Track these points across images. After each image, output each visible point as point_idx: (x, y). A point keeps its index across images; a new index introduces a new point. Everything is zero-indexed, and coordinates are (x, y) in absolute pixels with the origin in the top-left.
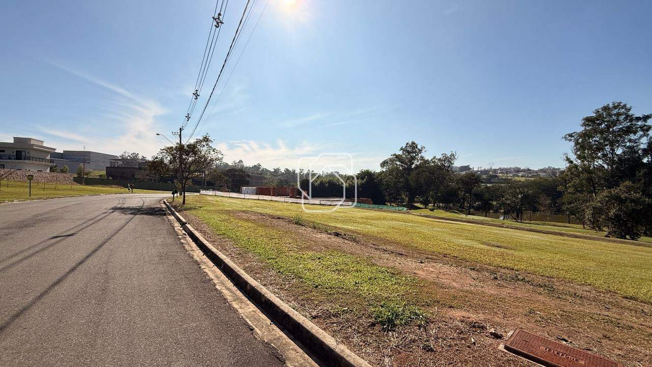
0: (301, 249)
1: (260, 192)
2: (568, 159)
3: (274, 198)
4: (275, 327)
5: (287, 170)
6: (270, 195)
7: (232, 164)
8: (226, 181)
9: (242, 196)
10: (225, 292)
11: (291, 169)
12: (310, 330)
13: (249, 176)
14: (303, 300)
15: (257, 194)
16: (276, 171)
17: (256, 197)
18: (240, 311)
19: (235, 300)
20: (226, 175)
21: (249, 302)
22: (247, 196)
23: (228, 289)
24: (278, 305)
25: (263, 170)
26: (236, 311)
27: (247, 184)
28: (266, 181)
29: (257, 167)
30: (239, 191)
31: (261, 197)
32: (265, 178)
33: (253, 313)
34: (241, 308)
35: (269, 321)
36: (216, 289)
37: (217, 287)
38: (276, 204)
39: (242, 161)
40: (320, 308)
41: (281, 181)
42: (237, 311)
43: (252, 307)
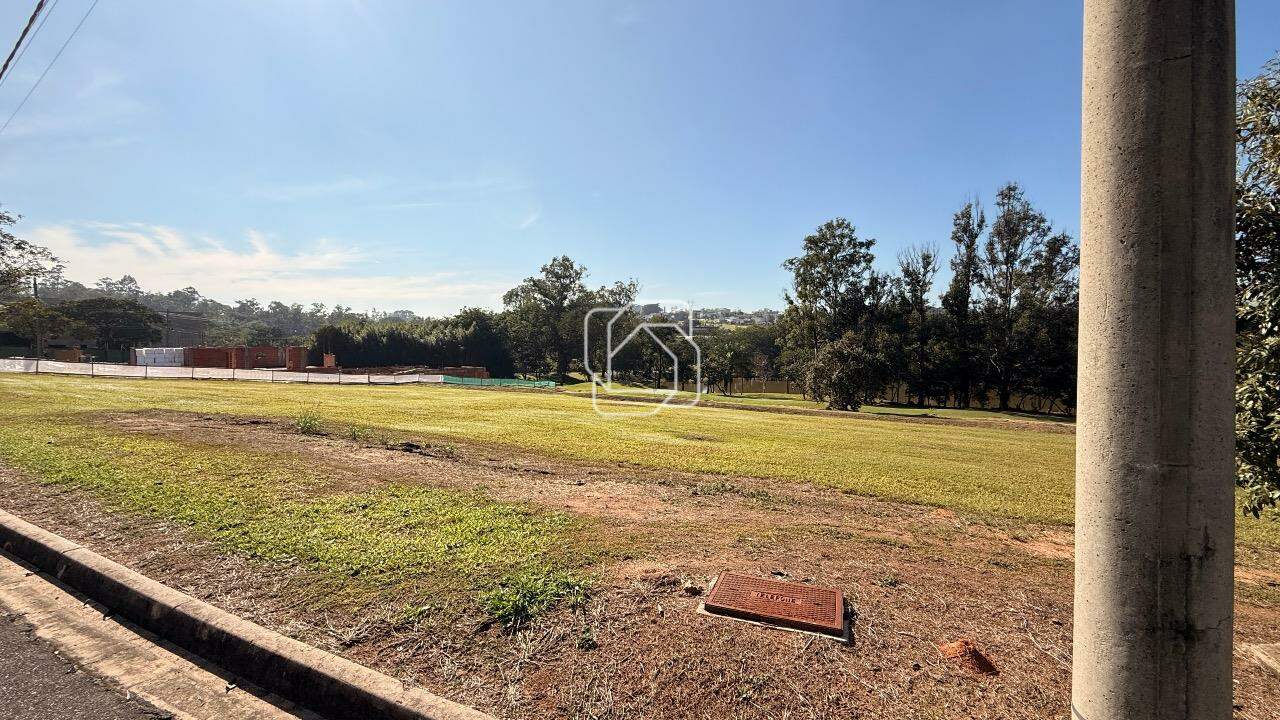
0: (319, 491)
1: (198, 358)
2: (788, 298)
3: (240, 374)
4: (240, 694)
5: (279, 305)
6: (228, 367)
7: (96, 287)
8: (78, 334)
9: (138, 371)
10: (71, 641)
11: (288, 303)
12: (337, 677)
13: (158, 319)
14: (320, 611)
15: (186, 365)
16: (246, 309)
17: (187, 372)
18: (126, 680)
19: (106, 657)
20: (76, 317)
21: (158, 650)
22: (152, 372)
23: (84, 630)
24: (249, 639)
25: (205, 304)
26: (109, 685)
27: (154, 339)
28: (214, 332)
29: (184, 298)
30: (127, 359)
31: (200, 372)
32: (212, 325)
33: (171, 676)
34: (129, 672)
35: (221, 684)
36: (38, 641)
37: (43, 633)
38: (247, 388)
39: (132, 280)
40: (363, 620)
41: (262, 333)
42: (116, 683)
43: (167, 661)
